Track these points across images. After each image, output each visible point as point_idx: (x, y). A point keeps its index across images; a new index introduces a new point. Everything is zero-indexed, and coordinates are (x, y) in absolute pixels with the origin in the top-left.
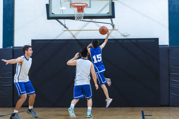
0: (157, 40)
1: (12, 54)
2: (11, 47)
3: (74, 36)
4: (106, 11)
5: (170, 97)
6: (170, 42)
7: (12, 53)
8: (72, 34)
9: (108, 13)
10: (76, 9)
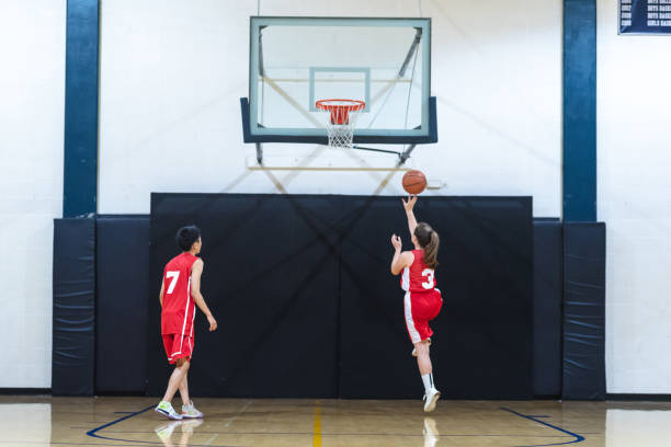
0: (527, 202)
1: (93, 238)
2: (91, 215)
3: (279, 186)
4: (413, 121)
5: (565, 371)
6: (565, 209)
7: (93, 233)
8: (274, 180)
9: (419, 128)
10: (327, 115)
